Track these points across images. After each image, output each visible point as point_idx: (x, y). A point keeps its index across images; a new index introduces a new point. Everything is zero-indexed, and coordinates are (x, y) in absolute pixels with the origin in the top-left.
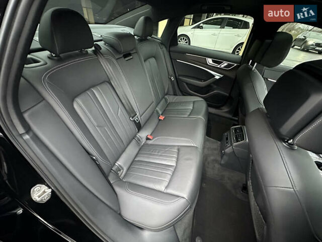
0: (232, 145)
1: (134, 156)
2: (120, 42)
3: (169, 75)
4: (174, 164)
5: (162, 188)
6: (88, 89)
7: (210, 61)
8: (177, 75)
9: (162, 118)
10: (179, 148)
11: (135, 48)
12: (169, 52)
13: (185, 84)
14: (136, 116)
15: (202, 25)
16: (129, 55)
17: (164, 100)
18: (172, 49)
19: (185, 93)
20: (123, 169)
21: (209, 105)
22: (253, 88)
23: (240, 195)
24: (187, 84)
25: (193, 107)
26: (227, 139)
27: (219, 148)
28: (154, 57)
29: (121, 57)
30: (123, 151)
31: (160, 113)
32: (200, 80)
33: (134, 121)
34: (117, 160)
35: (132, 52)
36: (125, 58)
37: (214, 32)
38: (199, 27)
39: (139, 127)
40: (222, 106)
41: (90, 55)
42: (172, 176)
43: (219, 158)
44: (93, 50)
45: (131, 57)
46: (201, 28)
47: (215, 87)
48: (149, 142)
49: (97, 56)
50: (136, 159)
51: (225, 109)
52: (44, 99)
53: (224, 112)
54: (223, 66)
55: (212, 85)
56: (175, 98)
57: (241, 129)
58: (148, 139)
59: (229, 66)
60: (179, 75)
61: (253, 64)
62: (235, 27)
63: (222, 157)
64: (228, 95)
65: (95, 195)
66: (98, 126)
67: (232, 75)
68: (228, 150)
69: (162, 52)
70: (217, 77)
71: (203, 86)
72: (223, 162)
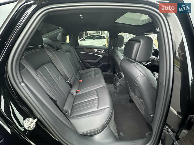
0: (118, 81)
1: (72, 103)
2: (54, 43)
3: (78, 59)
4: (96, 97)
5: (95, 109)
6: (42, 65)
7: (96, 50)
8: (82, 59)
9: (81, 81)
10: (96, 90)
11: (60, 46)
12: (75, 49)
13: (87, 63)
14: (69, 80)
15: (84, 39)
16: (58, 49)
17: (78, 72)
18: (76, 47)
19: (87, 68)
20: (68, 111)
21: (103, 71)
22: (118, 56)
23: (130, 105)
24: (88, 63)
25: (95, 72)
26: (115, 80)
27: (113, 86)
28: (68, 51)
29: (55, 50)
30: (66, 101)
31: (79, 79)
32: (94, 60)
33: (68, 83)
34: (64, 106)
35: (59, 48)
36: (57, 50)
37: (91, 42)
38: (83, 40)
39: (71, 86)
40: (107, 70)
41: (40, 48)
42: (98, 102)
43: (115, 91)
44: (41, 46)
45: (59, 50)
46: (85, 40)
47: (101, 62)
48: (78, 94)
49: (44, 49)
50: (74, 104)
51: (109, 71)
52: (24, 67)
53: (109, 73)
54: (102, 52)
55: (100, 61)
56: (84, 71)
57: (119, 74)
58: (77, 92)
59: (104, 51)
60: (83, 59)
61: (114, 48)
62: (99, 39)
63: (116, 89)
64: (108, 64)
65: (61, 121)
66: (51, 85)
67: (107, 55)
68: (118, 84)
69: (72, 49)
70: (102, 57)
71: (96, 62)
72: (117, 92)
